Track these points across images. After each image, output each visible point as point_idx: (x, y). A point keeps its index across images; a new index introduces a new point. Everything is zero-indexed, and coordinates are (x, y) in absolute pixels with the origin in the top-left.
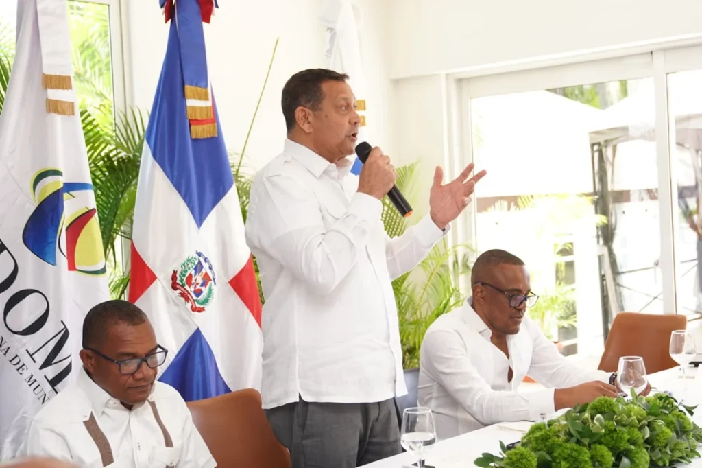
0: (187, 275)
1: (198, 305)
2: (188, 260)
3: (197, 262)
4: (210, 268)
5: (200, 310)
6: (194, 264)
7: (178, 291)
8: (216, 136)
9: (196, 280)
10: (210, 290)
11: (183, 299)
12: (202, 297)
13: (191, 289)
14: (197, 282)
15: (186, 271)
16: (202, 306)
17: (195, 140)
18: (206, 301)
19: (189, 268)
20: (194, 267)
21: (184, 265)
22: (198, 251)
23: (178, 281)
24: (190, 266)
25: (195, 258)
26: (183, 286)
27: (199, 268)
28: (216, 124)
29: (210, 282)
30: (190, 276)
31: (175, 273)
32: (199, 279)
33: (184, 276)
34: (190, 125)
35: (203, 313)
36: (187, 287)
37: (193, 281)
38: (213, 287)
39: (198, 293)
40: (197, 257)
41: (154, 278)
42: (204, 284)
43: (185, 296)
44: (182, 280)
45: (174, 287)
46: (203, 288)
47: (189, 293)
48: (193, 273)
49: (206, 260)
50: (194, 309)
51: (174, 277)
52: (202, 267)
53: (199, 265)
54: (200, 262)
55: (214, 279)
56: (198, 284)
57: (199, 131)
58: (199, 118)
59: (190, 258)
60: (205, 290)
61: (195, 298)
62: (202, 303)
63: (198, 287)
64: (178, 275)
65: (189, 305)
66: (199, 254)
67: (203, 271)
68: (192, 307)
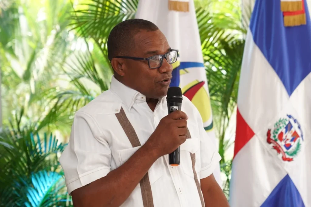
0: (279, 132)
1: (287, 156)
2: (280, 121)
3: (287, 123)
4: (299, 127)
5: (290, 160)
6: (285, 124)
7: (272, 145)
8: (305, 23)
9: (286, 137)
10: (299, 145)
11: (275, 151)
12: (291, 150)
13: (282, 144)
14: (288, 138)
15: (278, 130)
16: (291, 157)
17: (288, 28)
18: (295, 153)
19: (281, 127)
20: (285, 126)
21: (276, 124)
22: (289, 114)
23: (272, 137)
24: (281, 125)
25: (286, 120)
26: (276, 141)
27: (289, 127)
28: (305, 15)
29: (298, 139)
30: (282, 133)
31: (269, 131)
32: (289, 136)
33: (277, 133)
34: (284, 16)
35: (291, 162)
36: (279, 142)
37: (284, 137)
38: (301, 142)
39: (288, 146)
40: (288, 118)
41: (252, 134)
42: (293, 140)
43: (277, 148)
44: (275, 137)
45: (269, 141)
46: (292, 143)
47: (280, 146)
48: (284, 130)
49: (295, 121)
50: (284, 159)
51: (269, 134)
52: (291, 127)
53: (289, 125)
54: (290, 123)
55: (302, 136)
56: (288, 140)
57: (292, 21)
58: (290, 9)
59: (282, 119)
60: (294, 145)
61: (285, 150)
62: (292, 155)
63: (288, 142)
64: (272, 132)
65: (280, 156)
66: (290, 117)
67: (293, 130)
68: (283, 157)
